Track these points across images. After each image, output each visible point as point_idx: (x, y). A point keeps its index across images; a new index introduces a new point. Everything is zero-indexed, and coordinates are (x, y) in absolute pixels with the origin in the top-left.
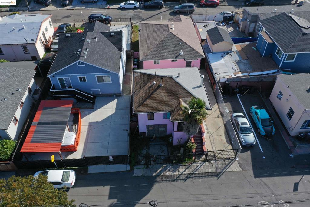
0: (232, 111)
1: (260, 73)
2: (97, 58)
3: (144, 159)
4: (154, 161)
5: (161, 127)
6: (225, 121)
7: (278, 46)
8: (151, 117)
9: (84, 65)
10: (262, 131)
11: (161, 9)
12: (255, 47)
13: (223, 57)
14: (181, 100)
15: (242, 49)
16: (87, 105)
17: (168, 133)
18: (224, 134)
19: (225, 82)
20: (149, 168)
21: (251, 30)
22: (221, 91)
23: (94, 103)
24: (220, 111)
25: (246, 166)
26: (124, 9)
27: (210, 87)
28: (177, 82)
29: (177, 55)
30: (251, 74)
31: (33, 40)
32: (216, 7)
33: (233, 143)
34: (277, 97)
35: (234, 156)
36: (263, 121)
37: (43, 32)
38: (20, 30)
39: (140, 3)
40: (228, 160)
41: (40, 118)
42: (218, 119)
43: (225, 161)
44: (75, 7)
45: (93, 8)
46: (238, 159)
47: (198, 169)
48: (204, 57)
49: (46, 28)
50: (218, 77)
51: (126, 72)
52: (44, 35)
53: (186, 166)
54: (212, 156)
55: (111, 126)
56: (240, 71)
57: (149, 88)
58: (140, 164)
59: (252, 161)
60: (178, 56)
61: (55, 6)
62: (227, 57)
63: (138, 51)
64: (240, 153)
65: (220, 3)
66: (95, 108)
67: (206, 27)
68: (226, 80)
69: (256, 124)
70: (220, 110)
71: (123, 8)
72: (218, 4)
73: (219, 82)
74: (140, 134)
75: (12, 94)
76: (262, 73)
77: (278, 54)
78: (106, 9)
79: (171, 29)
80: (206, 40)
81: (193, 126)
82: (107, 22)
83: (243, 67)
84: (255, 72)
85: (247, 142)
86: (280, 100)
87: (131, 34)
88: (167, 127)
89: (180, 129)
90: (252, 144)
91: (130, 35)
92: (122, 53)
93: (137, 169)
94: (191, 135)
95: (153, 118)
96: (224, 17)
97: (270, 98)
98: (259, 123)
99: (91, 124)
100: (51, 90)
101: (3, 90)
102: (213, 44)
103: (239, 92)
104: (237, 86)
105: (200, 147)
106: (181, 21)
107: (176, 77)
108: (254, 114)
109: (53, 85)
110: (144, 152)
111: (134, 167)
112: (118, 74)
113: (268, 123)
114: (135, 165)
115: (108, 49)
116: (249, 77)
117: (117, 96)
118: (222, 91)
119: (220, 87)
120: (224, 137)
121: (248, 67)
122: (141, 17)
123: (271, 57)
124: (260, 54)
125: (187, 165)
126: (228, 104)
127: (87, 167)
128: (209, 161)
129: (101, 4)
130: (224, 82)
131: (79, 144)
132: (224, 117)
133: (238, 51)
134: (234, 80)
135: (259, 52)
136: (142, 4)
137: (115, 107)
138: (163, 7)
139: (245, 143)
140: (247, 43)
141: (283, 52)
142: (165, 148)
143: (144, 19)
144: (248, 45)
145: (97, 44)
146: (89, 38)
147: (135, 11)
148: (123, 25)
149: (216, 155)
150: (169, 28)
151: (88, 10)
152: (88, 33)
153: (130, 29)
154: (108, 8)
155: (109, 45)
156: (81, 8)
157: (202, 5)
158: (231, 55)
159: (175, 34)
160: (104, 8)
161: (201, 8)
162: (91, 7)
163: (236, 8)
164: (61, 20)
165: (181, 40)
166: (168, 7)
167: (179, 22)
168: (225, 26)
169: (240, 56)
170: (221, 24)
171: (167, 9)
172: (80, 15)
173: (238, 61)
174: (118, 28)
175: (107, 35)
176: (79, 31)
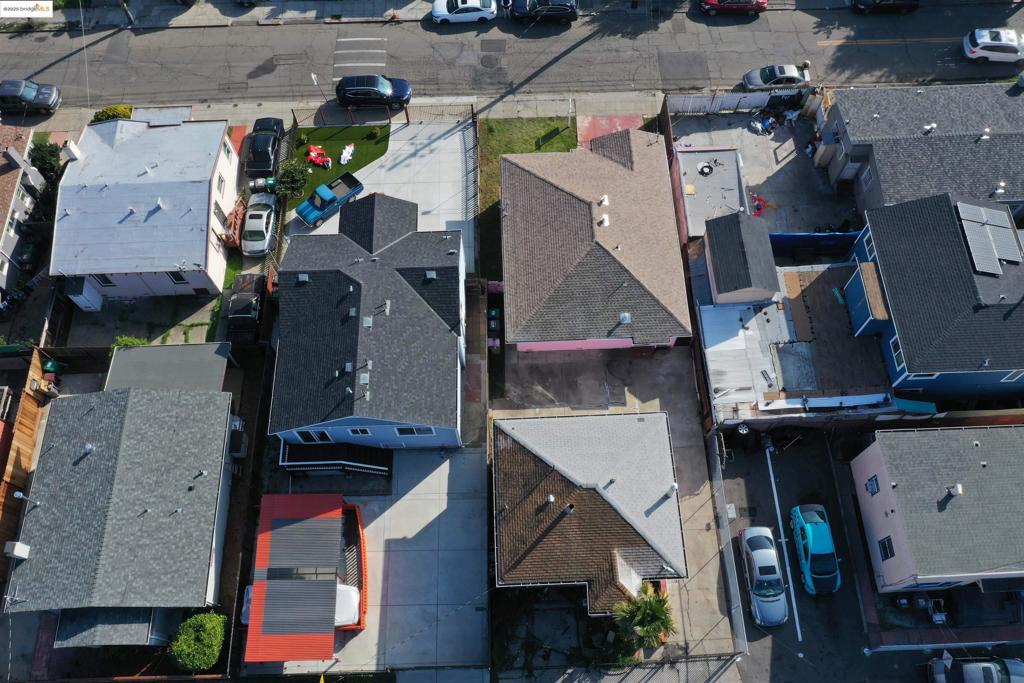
0: (745, 510)
1: (836, 403)
3: (523, 652)
4: (546, 657)
6: (722, 541)
7: (895, 334)
10: (809, 586)
12: (841, 289)
13: (743, 322)
14: (616, 551)
15: (802, 292)
18: (715, 586)
19: (735, 428)
20: (534, 676)
22: (723, 459)
24: (715, 508)
25: (756, 677)
27: (698, 420)
28: (609, 503)
29: (613, 324)
30: (812, 404)
31: (198, 265)
34: (866, 487)
36: (817, 560)
37: (217, 204)
38: (150, 214)
40: (716, 660)
41: (271, 557)
42: (707, 534)
43: (710, 663)
44: (283, 12)
45: (344, 19)
48: (689, 334)
49: (220, 179)
50: (720, 408)
51: (467, 352)
52: (218, 211)
53: (618, 675)
54: (681, 648)
55: (441, 555)
56: (784, 390)
58: (512, 668)
60: (614, 329)
61: (218, 6)
62: (755, 325)
66: (394, 491)
67: (707, 174)
68: (741, 423)
70: (714, 503)
71: (442, 21)
73: (721, 426)
75: (190, 489)
76: (842, 402)
77: (895, 350)
78: (385, 22)
79: (600, 224)
80: (703, 238)
82: (396, 106)
83: (793, 373)
84: (823, 395)
86: (872, 494)
87: (475, 169)
90: (778, 622)
91: (471, 175)
93: (506, 679)
96: (771, 100)
97: (854, 464)
98: (807, 564)
99: (392, 547)
100: (281, 463)
101: (165, 477)
102: (719, 290)
103: (772, 443)
107: (603, 488)
108: (798, 532)
109: (285, 442)
110: (522, 632)
111: (501, 676)
114: (501, 671)
115: (421, 338)
116: (804, 415)
119: (720, 447)
120: (715, 593)
121: (807, 374)
122: (505, 74)
123: (877, 343)
124: (850, 323)
125: (621, 674)
126: (738, 484)
128: (673, 663)
130: (732, 427)
132: (723, 529)
135: (848, 312)
136: (507, 7)
137: (446, 491)
139: (763, 620)
140: (822, 268)
142: (571, 622)
143: (514, 86)
144: (823, 276)
145: (390, 327)
146: (368, 308)
147: (484, 36)
148: (446, 119)
149: (691, 646)
150: (595, 222)
151: (327, 26)
152: (363, 286)
153: (470, 145)
154: (394, 17)
155: (423, 318)
156: (303, 15)
157: (709, 10)
158: (766, 317)
159: (610, 251)
160: (380, 19)
161: (702, 27)
162: (335, 13)
163: (819, 25)
164: (247, 88)
165: (626, 271)
166: (594, 14)
167: (624, 165)
168: (770, 133)
169: (792, 323)
170: (759, 126)
171: (589, 27)
172: (304, 58)
173: (785, 343)
174: (433, 138)
175: (415, 277)
176: (313, 154)
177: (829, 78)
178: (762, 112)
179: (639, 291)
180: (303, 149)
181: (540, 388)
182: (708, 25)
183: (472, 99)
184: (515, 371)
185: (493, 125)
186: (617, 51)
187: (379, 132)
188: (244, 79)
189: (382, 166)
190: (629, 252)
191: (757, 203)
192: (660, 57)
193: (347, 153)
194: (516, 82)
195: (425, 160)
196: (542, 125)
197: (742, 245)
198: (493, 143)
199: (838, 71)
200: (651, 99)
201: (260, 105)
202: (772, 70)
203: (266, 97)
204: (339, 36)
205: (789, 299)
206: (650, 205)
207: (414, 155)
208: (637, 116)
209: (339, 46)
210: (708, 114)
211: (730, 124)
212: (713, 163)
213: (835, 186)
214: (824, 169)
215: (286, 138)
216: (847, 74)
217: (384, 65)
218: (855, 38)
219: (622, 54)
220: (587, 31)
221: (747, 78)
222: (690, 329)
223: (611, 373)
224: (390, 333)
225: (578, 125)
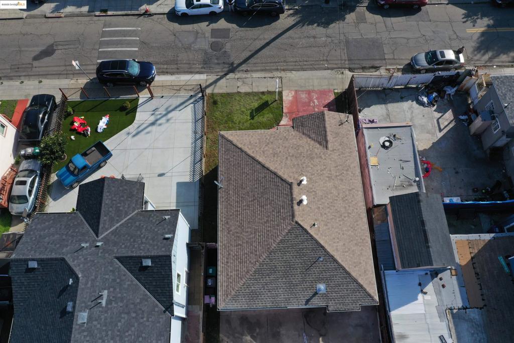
12: (506, 257)
15: (472, 259)
29: (311, 293)
44: (64, 7)
48: (376, 301)
60: (311, 298)
62: (433, 290)
63: (216, 242)
67: (387, 148)
71: (182, 14)
78: (140, 15)
79: (300, 203)
82: (143, 83)
83: (466, 340)
87: (202, 137)
91: (199, 142)
96: (435, 76)
122: (228, 56)
136: (231, 4)
143: (235, 65)
144: (489, 244)
145: (106, 319)
146: (84, 302)
147: (214, 26)
148: (182, 93)
150: (295, 202)
151: (97, 18)
152: (80, 279)
153: (199, 116)
154: (147, 11)
155: (139, 303)
156: (79, 10)
157: (383, 5)
158: (442, 283)
159: (308, 228)
160: (136, 12)
161: (378, 18)
162: (103, 8)
163: (467, 16)
164: (32, 67)
165: (322, 247)
166: (297, 8)
167: (320, 143)
168: (434, 105)
169: (464, 289)
170: (425, 100)
171: (293, 18)
172: (76, 44)
173: (459, 309)
174: (170, 109)
175: (133, 264)
176: (76, 124)
177: (476, 58)
178: (427, 87)
179: (333, 265)
180: (69, 119)
181: (248, 338)
182: (383, 16)
183: (203, 77)
184: (228, 322)
185: (218, 98)
186: (314, 37)
187: (129, 105)
188: (30, 61)
189: (128, 134)
190: (325, 228)
191: (425, 166)
192: (347, 42)
193: (103, 124)
194: (236, 62)
195: (163, 128)
196: (256, 98)
197: (423, 223)
198: (218, 114)
199: (482, 52)
200: (340, 76)
201: (40, 82)
202: (434, 54)
203: (46, 75)
204: (105, 26)
205: (460, 265)
206: (342, 180)
207: (153, 124)
208: (330, 91)
209: (104, 34)
210: (385, 89)
211: (402, 98)
212: (392, 137)
213: (488, 152)
214: (478, 137)
215: (57, 110)
216: (490, 54)
217: (137, 49)
218: (494, 26)
219: (318, 40)
220: (291, 21)
221: (414, 59)
222: (377, 298)
223: (308, 323)
224: (105, 326)
225: (284, 98)
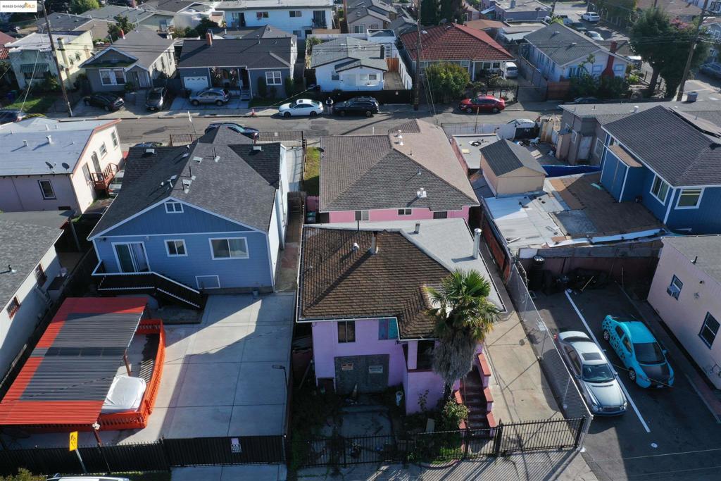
1: (618, 237)
2: (215, 196)
3: (328, 451)
4: (355, 455)
5: (373, 364)
6: (540, 354)
7: (654, 174)
8: (347, 332)
9: (183, 212)
10: (641, 377)
11: (373, 116)
12: (598, 184)
13: (522, 205)
14: (425, 286)
15: (567, 188)
16: (183, 315)
17: (391, 381)
18: (540, 386)
19: (532, 259)
20: (341, 474)
21: (583, 154)
22: (524, 280)
23: (201, 310)
24: (525, 330)
25: (609, 469)
26: (287, 116)
27: (497, 275)
28: (414, 245)
30: (596, 239)
31: (66, 166)
32: (498, 112)
33: (565, 407)
34: (669, 292)
35: (572, 441)
36: (640, 349)
37: (96, 154)
38: (39, 146)
39: (324, 104)
40: (557, 451)
41: (57, 339)
42: (522, 347)
43: (550, 454)
45: (218, 116)
46: (583, 450)
47: (476, 477)
48: (477, 204)
49: (103, 146)
50: (513, 249)
51: (286, 241)
52: (95, 159)
53: (442, 468)
54: (513, 441)
55: (243, 365)
56: (569, 234)
57: (342, 260)
58: (315, 465)
59: (624, 455)
60: (413, 201)
61: (131, 111)
62: (534, 205)
63: (317, 194)
64: (590, 432)
65: (507, 106)
66: (203, 321)
67: (477, 146)
68: (535, 253)
69: (622, 359)
70: (524, 326)
71: (285, 114)
72: (503, 108)
73: (518, 258)
74: (317, 385)
76: (622, 237)
77: (656, 194)
78: (246, 117)
79: (397, 143)
80: (480, 170)
81: (461, 350)
83: (574, 225)
84: (605, 235)
85: (603, 403)
86: (677, 299)
87: (302, 163)
88: (388, 363)
89: (424, 363)
90: (617, 409)
91: (299, 166)
92: (279, 191)
93: (306, 476)
94: (454, 378)
95: (351, 337)
96: (517, 129)
97: (650, 298)
98: (632, 355)
99: (190, 360)
100: (93, 274)
102: (497, 174)
103: (569, 286)
104: (563, 270)
105: (480, 417)
106: (419, 131)
107: (410, 234)
108: (614, 332)
110: (328, 431)
111: (300, 473)
112: (265, 233)
113: (653, 357)
114: (300, 467)
115: (244, 181)
116: (592, 246)
117: (261, 292)
118: (527, 280)
119: (520, 270)
120: (541, 391)
121: (586, 225)
122: (328, 132)
123: (638, 201)
124: (612, 197)
125: (446, 467)
127: (170, 471)
128: (506, 455)
129: (236, 107)
130: (529, 259)
131: (154, 411)
132: (537, 343)
133: (558, 192)
134: (555, 255)
135: (608, 193)
136: (330, 105)
137: (256, 320)
138: (376, 112)
139: (600, 405)
140: (579, 176)
141: (670, 186)
142: (384, 422)
144: (581, 179)
145: (217, 168)
146: (200, 154)
147: (314, 120)
149: (525, 439)
150: (392, 143)
151: (206, 118)
152: (198, 144)
154: (252, 114)
155: (247, 173)
156: (190, 115)
157: (466, 108)
158: (541, 201)
159: (405, 154)
160: (243, 115)
161: (463, 116)
162: (212, 114)
164: (141, 138)
165: (420, 165)
166: (390, 113)
167: (414, 133)
169: (563, 202)
171: (386, 117)
172: (186, 127)
173: (561, 212)
175: (244, 150)
179: (431, 177)
182: (467, 115)
190: (421, 158)
212: (481, 141)
222: (477, 201)
